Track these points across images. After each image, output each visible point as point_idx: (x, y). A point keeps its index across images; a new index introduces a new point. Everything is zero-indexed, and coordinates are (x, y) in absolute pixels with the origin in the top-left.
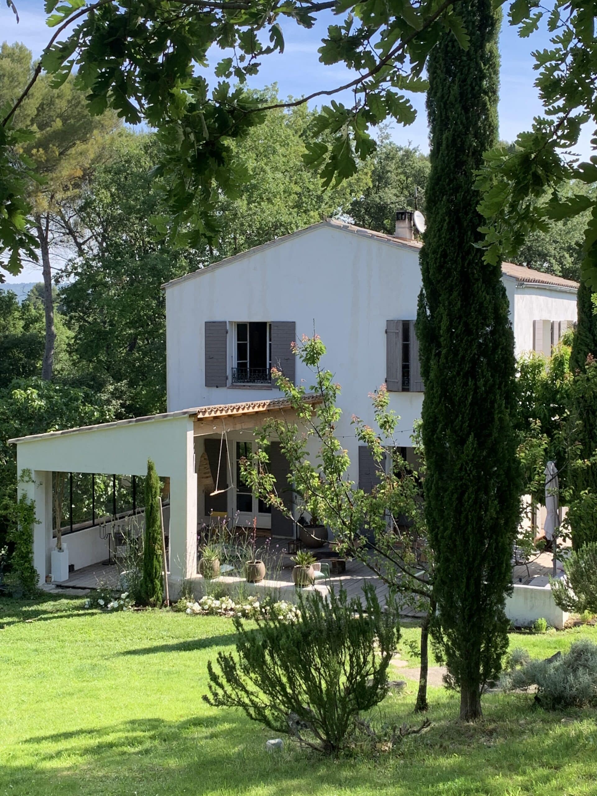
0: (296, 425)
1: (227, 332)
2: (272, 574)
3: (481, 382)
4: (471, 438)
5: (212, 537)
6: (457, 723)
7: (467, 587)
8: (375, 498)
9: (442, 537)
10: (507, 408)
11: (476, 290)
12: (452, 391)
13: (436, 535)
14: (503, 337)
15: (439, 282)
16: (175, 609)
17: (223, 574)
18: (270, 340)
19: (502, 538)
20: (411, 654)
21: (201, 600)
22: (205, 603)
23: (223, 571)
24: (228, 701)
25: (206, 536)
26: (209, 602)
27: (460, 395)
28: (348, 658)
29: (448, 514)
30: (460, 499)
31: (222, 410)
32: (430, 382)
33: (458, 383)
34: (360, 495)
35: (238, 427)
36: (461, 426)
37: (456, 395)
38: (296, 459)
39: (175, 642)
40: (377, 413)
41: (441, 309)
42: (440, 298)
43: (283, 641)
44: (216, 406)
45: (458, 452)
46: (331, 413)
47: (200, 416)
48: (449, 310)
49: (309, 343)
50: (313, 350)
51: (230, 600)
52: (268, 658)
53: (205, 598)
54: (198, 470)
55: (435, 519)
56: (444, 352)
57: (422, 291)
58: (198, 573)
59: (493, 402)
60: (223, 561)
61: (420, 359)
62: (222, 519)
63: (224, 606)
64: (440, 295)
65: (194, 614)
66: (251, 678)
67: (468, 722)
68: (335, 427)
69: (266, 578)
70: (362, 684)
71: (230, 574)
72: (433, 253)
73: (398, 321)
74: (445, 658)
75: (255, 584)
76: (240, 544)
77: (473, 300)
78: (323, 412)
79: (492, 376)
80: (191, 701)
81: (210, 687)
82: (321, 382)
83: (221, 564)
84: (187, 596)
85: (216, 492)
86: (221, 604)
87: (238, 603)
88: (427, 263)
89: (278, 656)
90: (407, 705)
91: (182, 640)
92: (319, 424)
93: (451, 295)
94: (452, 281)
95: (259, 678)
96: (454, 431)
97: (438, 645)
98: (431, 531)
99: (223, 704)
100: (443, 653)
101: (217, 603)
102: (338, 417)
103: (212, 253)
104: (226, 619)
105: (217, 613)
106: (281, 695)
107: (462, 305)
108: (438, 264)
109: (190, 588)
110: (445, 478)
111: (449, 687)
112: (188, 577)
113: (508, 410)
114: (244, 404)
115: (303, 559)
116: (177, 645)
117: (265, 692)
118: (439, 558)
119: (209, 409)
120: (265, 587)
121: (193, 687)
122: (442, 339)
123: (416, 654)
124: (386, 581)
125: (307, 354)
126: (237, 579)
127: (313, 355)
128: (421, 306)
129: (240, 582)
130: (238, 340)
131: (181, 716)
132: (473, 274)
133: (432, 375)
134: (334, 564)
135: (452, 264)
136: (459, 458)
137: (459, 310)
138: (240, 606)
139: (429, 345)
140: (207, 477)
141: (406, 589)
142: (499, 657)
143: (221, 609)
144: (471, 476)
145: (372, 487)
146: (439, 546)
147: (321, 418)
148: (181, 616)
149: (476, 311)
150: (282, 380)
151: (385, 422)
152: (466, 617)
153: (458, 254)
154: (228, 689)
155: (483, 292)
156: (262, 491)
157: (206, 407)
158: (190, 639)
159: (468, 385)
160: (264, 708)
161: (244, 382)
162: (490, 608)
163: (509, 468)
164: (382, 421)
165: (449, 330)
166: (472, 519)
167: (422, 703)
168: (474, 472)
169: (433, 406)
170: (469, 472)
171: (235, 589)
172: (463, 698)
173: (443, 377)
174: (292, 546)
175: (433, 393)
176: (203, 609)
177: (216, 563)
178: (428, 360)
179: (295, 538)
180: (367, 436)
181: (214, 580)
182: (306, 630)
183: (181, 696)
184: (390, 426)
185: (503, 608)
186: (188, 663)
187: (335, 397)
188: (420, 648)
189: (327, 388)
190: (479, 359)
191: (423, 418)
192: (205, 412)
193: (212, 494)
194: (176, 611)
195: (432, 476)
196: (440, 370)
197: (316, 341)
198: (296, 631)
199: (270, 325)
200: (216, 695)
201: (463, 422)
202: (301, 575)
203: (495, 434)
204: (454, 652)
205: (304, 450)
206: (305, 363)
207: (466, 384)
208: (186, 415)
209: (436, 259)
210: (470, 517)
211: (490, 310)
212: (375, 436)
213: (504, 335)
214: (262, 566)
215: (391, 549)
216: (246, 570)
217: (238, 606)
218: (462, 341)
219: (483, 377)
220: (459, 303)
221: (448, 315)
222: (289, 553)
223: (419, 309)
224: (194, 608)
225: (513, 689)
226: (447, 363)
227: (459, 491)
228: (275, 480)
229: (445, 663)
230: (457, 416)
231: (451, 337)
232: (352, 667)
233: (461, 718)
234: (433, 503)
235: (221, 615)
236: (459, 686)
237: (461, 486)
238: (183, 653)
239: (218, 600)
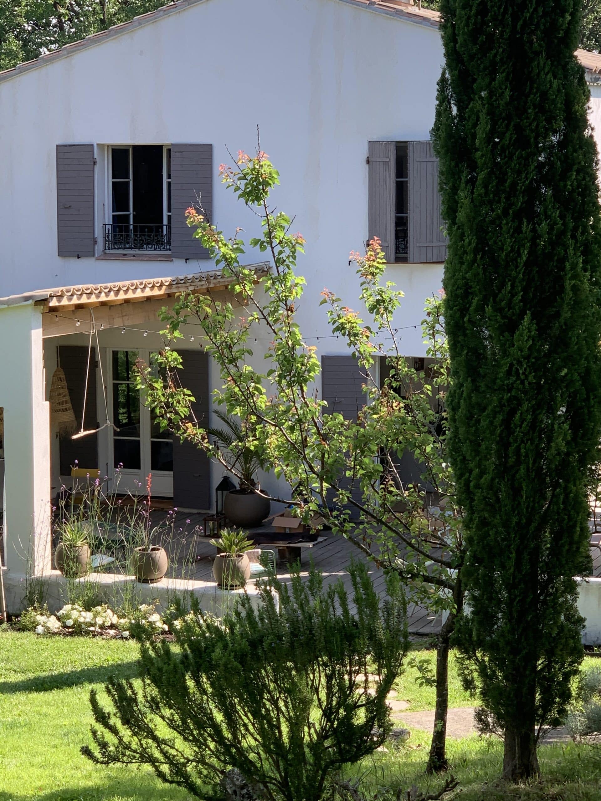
0: (229, 305)
1: (95, 163)
2: (179, 569)
3: (544, 226)
4: (526, 320)
5: (76, 508)
6: (497, 786)
7: (518, 564)
8: (362, 425)
9: (478, 486)
10: (585, 270)
11: (536, 71)
12: (495, 242)
13: (467, 484)
14: (580, 152)
15: (472, 57)
16: (18, 626)
17: (96, 570)
18: (169, 177)
19: (575, 485)
20: (419, 681)
21: (61, 612)
22: (68, 617)
23: (96, 564)
24: (124, 755)
25: (67, 506)
26: (75, 614)
27: (507, 248)
28: (323, 680)
29: (487, 448)
30: (507, 422)
31: (91, 294)
32: (459, 228)
33: (505, 228)
34: (337, 421)
35: (118, 323)
36: (510, 301)
37: (502, 249)
38: (231, 362)
39: (20, 678)
40: (363, 287)
41: (476, 105)
42: (475, 86)
43: (218, 652)
44: (80, 287)
45: (503, 345)
46: (289, 285)
47: (54, 303)
48: (491, 104)
49: (251, 166)
50: (257, 178)
51: (109, 611)
52: (191, 683)
53: (67, 607)
54: (50, 396)
55: (464, 458)
56: (481, 176)
57: (443, 74)
58: (54, 568)
59: (563, 260)
60: (96, 548)
61: (442, 189)
62: (93, 479)
63: (99, 621)
64: (474, 80)
65: (49, 633)
66: (163, 717)
67: (516, 783)
68: (294, 307)
69: (169, 575)
70: (347, 721)
71: (108, 569)
72: (464, 8)
73: (388, 143)
74: (478, 683)
75: (151, 585)
76: (125, 519)
77: (531, 89)
78: (274, 283)
79: (562, 217)
80: (54, 766)
81: (94, 733)
82: (270, 233)
83: (92, 554)
84: (37, 605)
85: (82, 433)
86: (95, 617)
87: (124, 616)
88: (453, 26)
89: (208, 678)
90: (412, 765)
91: (31, 675)
92: (267, 304)
93: (494, 79)
94: (495, 56)
95: (176, 717)
96: (498, 310)
97: (467, 662)
98: (459, 477)
99: (115, 759)
100: (475, 674)
101: (87, 616)
102: (299, 291)
103: (61, 28)
104: (103, 642)
105: (87, 633)
106: (214, 740)
107: (511, 97)
108: (471, 27)
109: (41, 593)
110: (483, 388)
111: (485, 728)
112: (37, 573)
113: (588, 274)
114: (127, 283)
115: (232, 543)
116: (23, 682)
117: (186, 739)
118: (471, 520)
119: (68, 291)
120: (168, 590)
121: (55, 746)
122: (479, 154)
123: (429, 682)
124: (382, 564)
125: (246, 185)
126: (121, 578)
127: (257, 187)
128: (443, 99)
129: (126, 582)
130: (114, 177)
131: (40, 788)
132: (531, 42)
133: (461, 216)
134: (281, 553)
135: (496, 28)
136: (505, 354)
137: (507, 104)
138: (126, 620)
139: (457, 165)
140: (65, 410)
141: (414, 576)
142: (567, 677)
143: (93, 625)
144: (526, 383)
145: (359, 408)
146: (472, 500)
147: (272, 293)
148: (27, 638)
149: (535, 106)
150: (204, 229)
151: (378, 301)
152: (515, 615)
153: (506, 9)
154: (126, 733)
155: (546, 74)
156: (173, 416)
157: (64, 288)
158: (43, 674)
159: (521, 232)
160: (184, 765)
161: (124, 249)
162: (554, 599)
163: (588, 371)
164: (372, 300)
165: (489, 139)
166: (527, 456)
167: (439, 759)
168: (531, 378)
169: (464, 267)
170: (522, 377)
171: (118, 592)
172: (509, 746)
173: (480, 218)
174: (211, 523)
175: (463, 246)
176: (65, 626)
177: (85, 551)
178: (455, 189)
179: (214, 512)
180: (348, 326)
181: (82, 579)
182: (256, 636)
183: (38, 760)
184: (386, 309)
185: (575, 600)
186: (44, 710)
187: (294, 258)
188: (435, 672)
189: (281, 242)
190: (539, 188)
191: (445, 288)
192: (61, 296)
193: (75, 437)
194: (19, 630)
195: (460, 385)
196: (475, 206)
197: (262, 163)
198: (238, 638)
199: (169, 150)
200: (104, 745)
201: (513, 294)
202: (228, 569)
203: (566, 314)
204: (494, 672)
205: (243, 345)
206: (242, 200)
207: (518, 230)
208: (30, 302)
209: (469, 18)
210: (523, 451)
211: (559, 105)
212: (360, 325)
213: (581, 148)
214: (161, 556)
215: (389, 511)
216: (135, 562)
217: (122, 621)
218: (511, 158)
219: (547, 217)
220: (507, 93)
221: (488, 114)
222: (206, 536)
223: (440, 105)
224: (49, 625)
225: (586, 734)
226: (487, 194)
227: (506, 409)
228: (193, 399)
229: (478, 691)
230: (503, 285)
231: (492, 151)
232: (330, 694)
233: (505, 777)
234: (462, 430)
235: (94, 636)
236: (502, 727)
237: (509, 400)
238: (34, 695)
239: (89, 610)
